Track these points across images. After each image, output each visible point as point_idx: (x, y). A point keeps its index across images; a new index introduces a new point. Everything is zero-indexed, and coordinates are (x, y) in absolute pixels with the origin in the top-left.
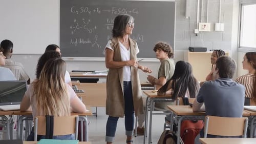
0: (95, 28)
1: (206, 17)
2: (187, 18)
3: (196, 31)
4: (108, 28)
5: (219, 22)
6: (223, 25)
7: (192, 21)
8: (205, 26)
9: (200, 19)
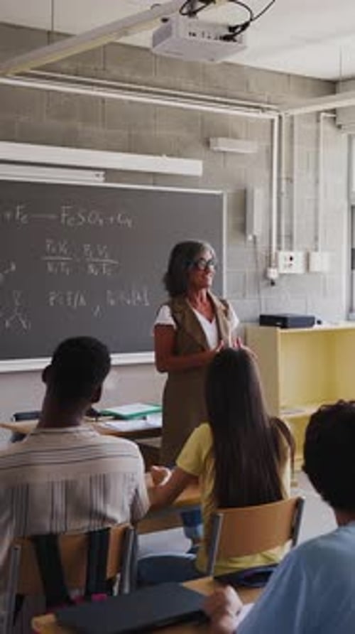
0: (13, 267)
1: (290, 237)
2: (250, 238)
3: (273, 274)
4: (50, 268)
5: (316, 250)
6: (326, 255)
7: (261, 247)
8: (291, 259)
9: (279, 241)
